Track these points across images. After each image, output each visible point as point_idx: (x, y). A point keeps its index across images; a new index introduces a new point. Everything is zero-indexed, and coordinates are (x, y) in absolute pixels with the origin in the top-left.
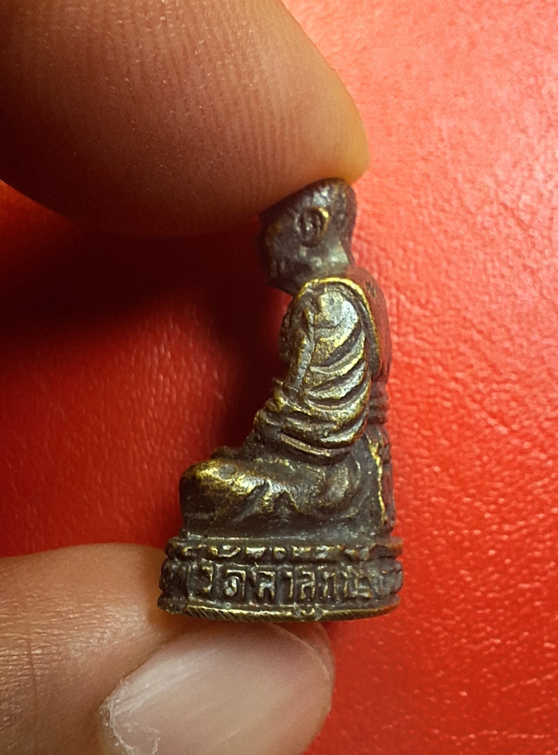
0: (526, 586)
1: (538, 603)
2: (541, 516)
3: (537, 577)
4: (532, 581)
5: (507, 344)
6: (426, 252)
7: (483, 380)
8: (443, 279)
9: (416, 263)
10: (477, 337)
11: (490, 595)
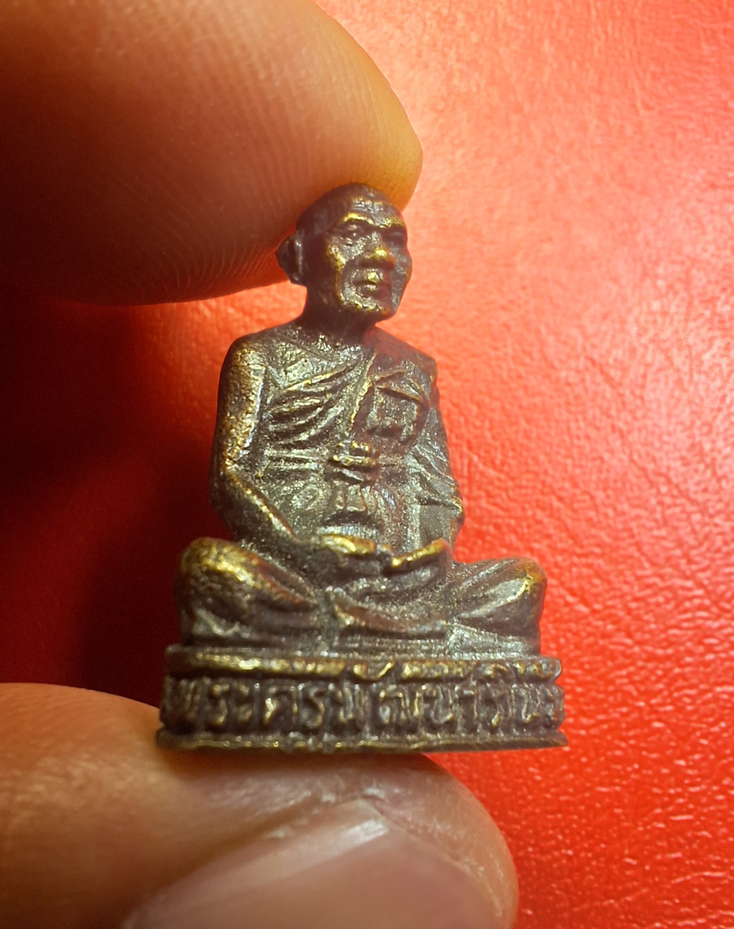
0: (604, 790)
1: (617, 811)
2: (624, 710)
3: (617, 781)
4: (612, 784)
5: (592, 514)
6: (503, 409)
7: (563, 551)
8: (521, 439)
9: (491, 421)
10: (556, 504)
11: (563, 798)
